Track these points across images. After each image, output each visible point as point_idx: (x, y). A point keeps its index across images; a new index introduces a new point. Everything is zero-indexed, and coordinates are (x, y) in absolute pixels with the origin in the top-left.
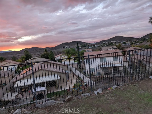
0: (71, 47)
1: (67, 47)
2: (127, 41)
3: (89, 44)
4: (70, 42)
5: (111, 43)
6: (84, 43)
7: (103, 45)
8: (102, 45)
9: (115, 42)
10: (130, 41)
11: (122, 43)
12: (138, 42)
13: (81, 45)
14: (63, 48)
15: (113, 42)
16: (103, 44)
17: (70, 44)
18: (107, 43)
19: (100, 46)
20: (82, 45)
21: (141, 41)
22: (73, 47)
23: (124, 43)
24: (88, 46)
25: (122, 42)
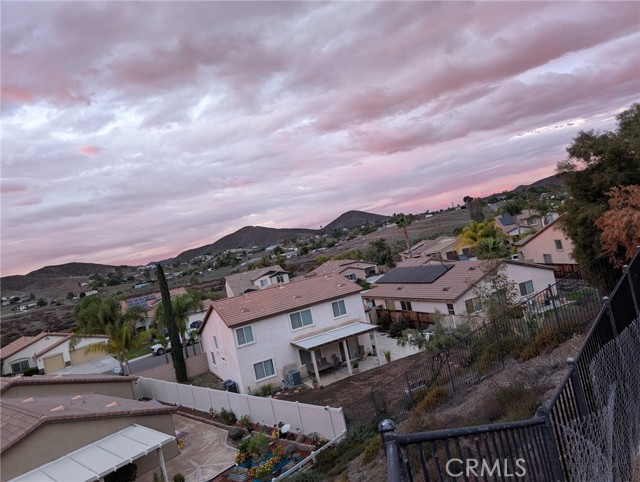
0: (37, 297)
1: (17, 299)
2: (286, 243)
3: (134, 269)
5: (230, 253)
6: (108, 271)
7: (196, 267)
8: (191, 267)
9: (241, 250)
10: (294, 241)
11: (271, 251)
12: (321, 242)
13: (91, 278)
15: (233, 251)
16: (195, 263)
17: (33, 282)
18: (209, 258)
19: (184, 274)
20: (99, 279)
21: (330, 240)
22: (50, 296)
23: (278, 250)
24: (131, 279)
25: (268, 249)
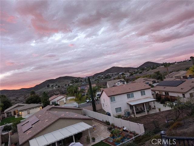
0: (58, 85)
1: (53, 85)
2: (125, 72)
3: (82, 78)
4: (56, 79)
5: (108, 75)
6: (75, 79)
7: (99, 78)
8: (97, 78)
9: (111, 74)
10: (128, 71)
11: (121, 74)
12: (137, 72)
13: (71, 80)
14: (46, 87)
15: (109, 74)
16: (98, 77)
17: (57, 81)
18: (102, 76)
19: (95, 80)
20: (73, 81)
21: (140, 71)
22: (61, 85)
23: (123, 74)
24: (81, 81)
25: (120, 74)
